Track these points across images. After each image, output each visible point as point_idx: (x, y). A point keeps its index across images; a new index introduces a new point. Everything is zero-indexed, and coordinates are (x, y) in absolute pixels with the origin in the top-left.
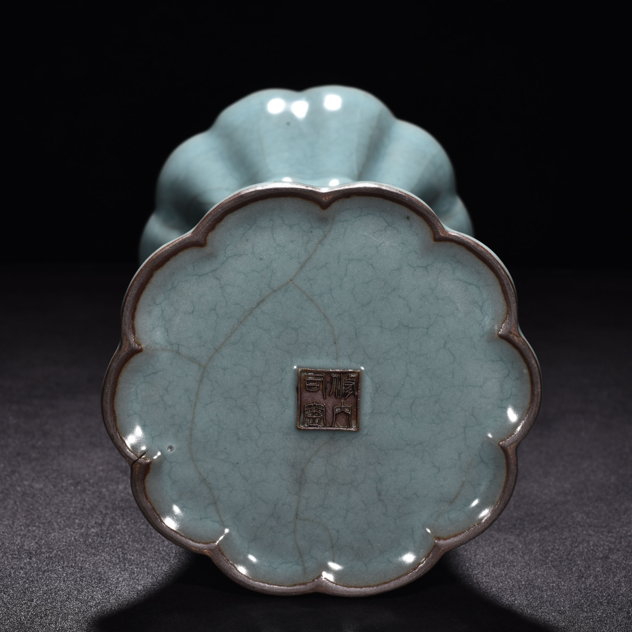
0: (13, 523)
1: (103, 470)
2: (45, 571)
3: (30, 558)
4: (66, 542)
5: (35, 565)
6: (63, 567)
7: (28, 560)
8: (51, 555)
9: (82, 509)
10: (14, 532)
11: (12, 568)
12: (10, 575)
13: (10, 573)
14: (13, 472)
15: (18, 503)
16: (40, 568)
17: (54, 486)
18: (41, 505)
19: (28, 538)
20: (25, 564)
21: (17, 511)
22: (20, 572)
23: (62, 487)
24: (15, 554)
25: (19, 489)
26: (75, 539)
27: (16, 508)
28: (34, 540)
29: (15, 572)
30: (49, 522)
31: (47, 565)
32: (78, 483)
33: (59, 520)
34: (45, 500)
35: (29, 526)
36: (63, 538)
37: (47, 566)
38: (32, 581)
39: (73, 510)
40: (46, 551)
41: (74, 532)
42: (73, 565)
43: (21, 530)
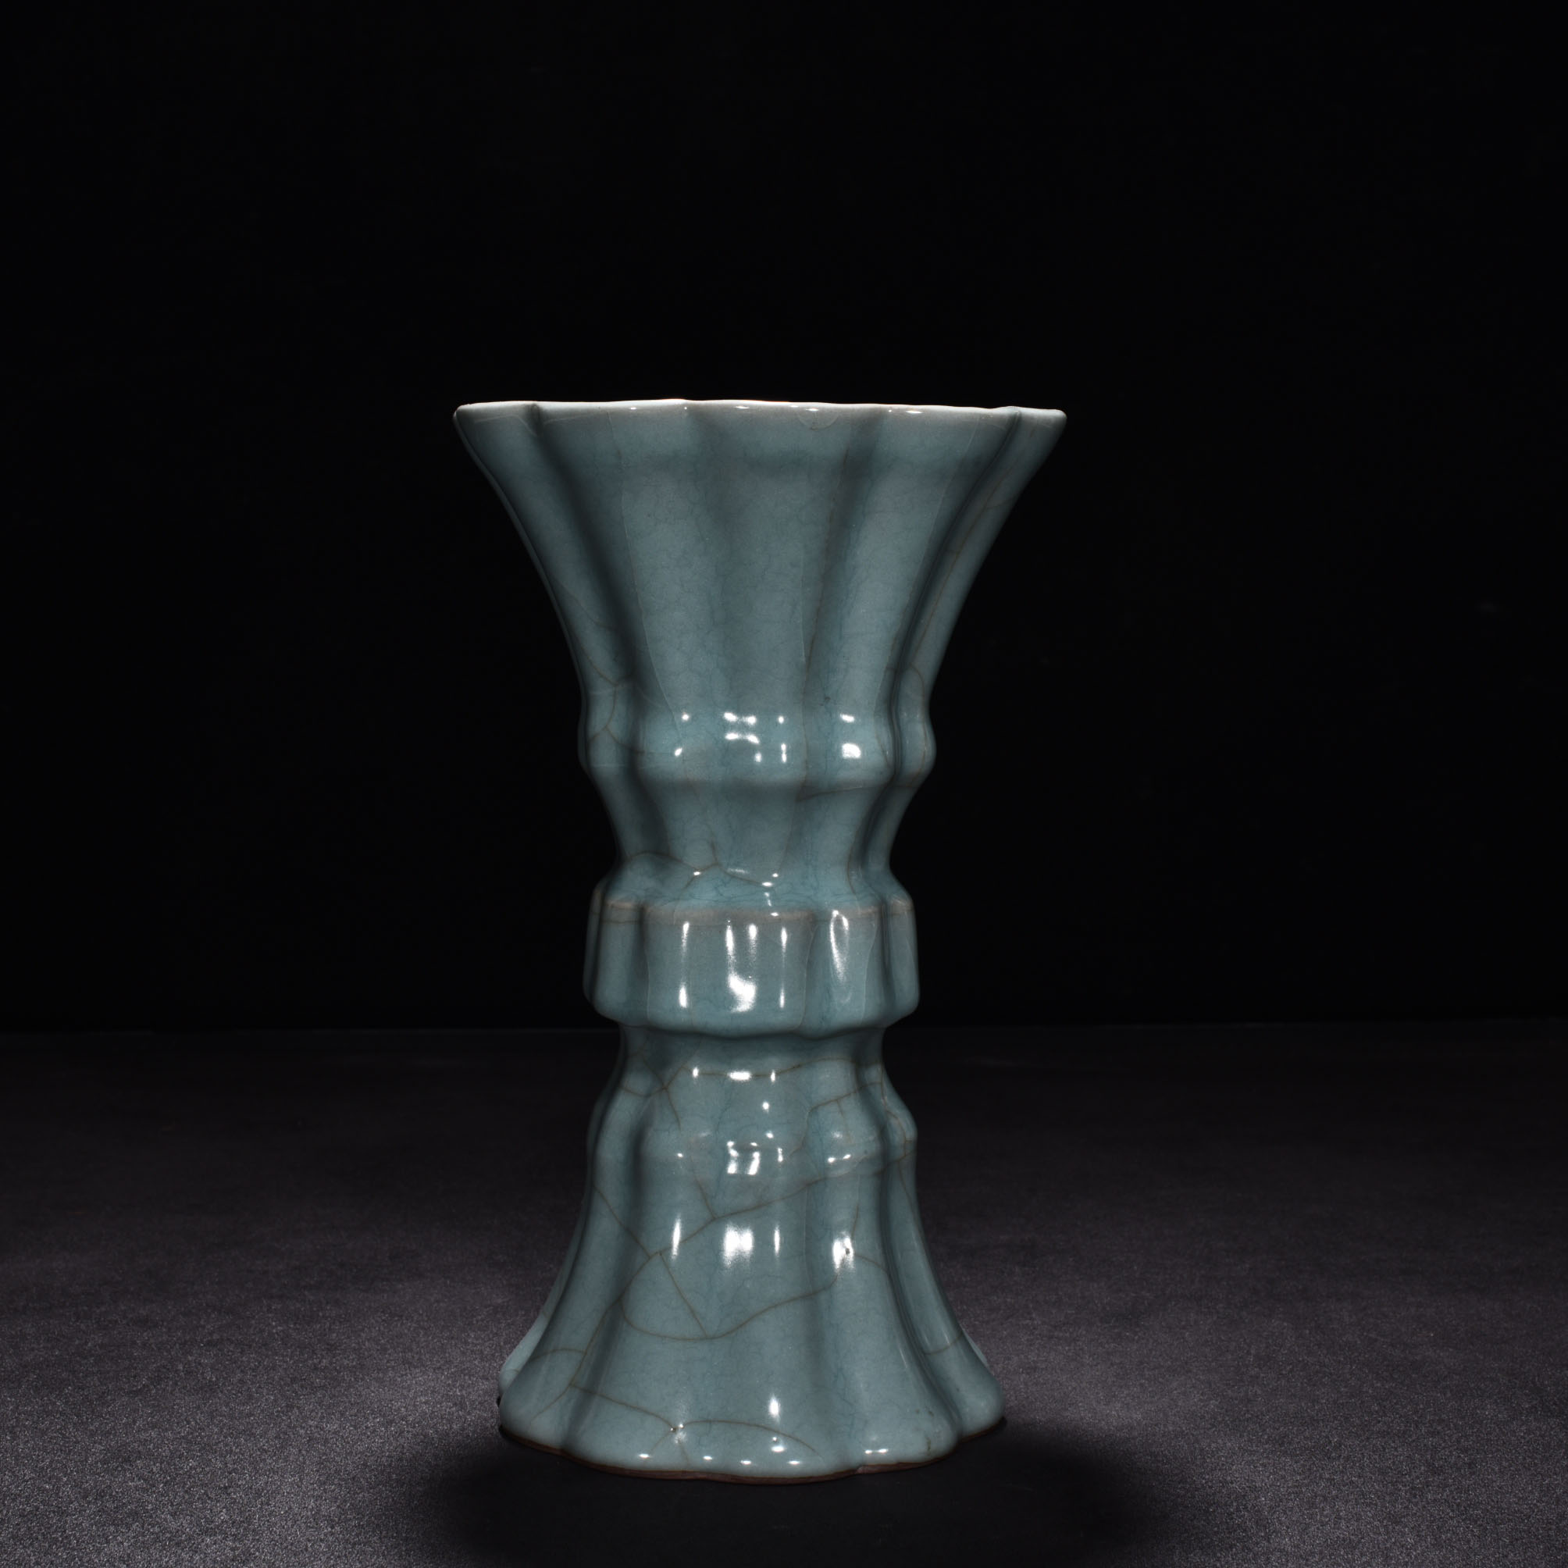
0: (301, 1480)
1: (425, 1403)
2: (355, 1544)
3: (332, 1527)
4: (381, 1505)
5: (341, 1536)
6: (380, 1538)
7: (330, 1529)
8: (362, 1523)
9: (401, 1459)
10: (304, 1492)
11: (309, 1541)
12: (306, 1550)
13: (307, 1546)
14: (290, 1407)
15: (304, 1452)
16: (348, 1540)
17: (355, 1427)
18: (339, 1454)
19: (325, 1500)
20: (325, 1535)
21: (304, 1463)
22: (321, 1546)
23: (367, 1427)
24: (310, 1522)
25: (302, 1432)
26: (393, 1500)
27: (301, 1459)
28: (336, 1502)
29: (313, 1545)
30: (354, 1478)
31: (357, 1535)
32: (391, 1422)
33: (368, 1475)
34: (343, 1447)
35: (325, 1483)
36: (376, 1499)
37: (358, 1537)
38: (339, 1557)
39: (387, 1461)
40: (354, 1517)
41: (390, 1491)
42: (395, 1535)
43: (314, 1489)
